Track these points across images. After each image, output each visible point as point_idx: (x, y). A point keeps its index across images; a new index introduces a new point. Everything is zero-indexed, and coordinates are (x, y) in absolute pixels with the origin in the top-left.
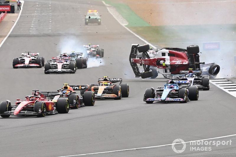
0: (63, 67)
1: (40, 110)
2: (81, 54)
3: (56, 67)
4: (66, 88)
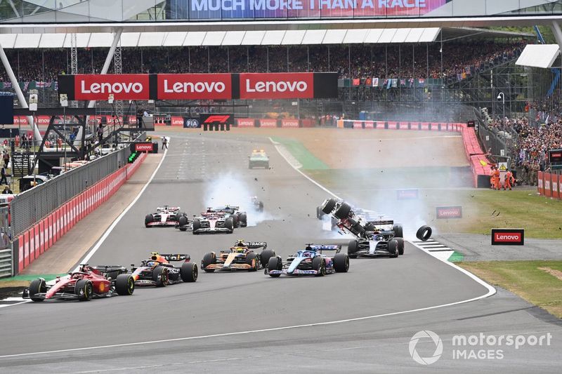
0: (218, 225)
1: (82, 292)
2: (237, 209)
3: (208, 225)
4: (154, 258)
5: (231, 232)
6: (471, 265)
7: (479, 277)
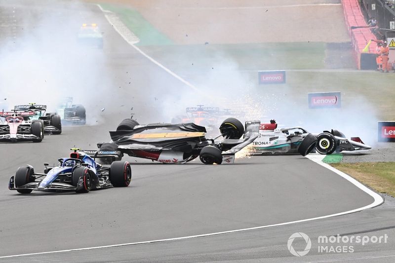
0: (20, 131)
2: (44, 108)
3: (7, 131)
5: (39, 141)
6: (352, 167)
7: (361, 183)
